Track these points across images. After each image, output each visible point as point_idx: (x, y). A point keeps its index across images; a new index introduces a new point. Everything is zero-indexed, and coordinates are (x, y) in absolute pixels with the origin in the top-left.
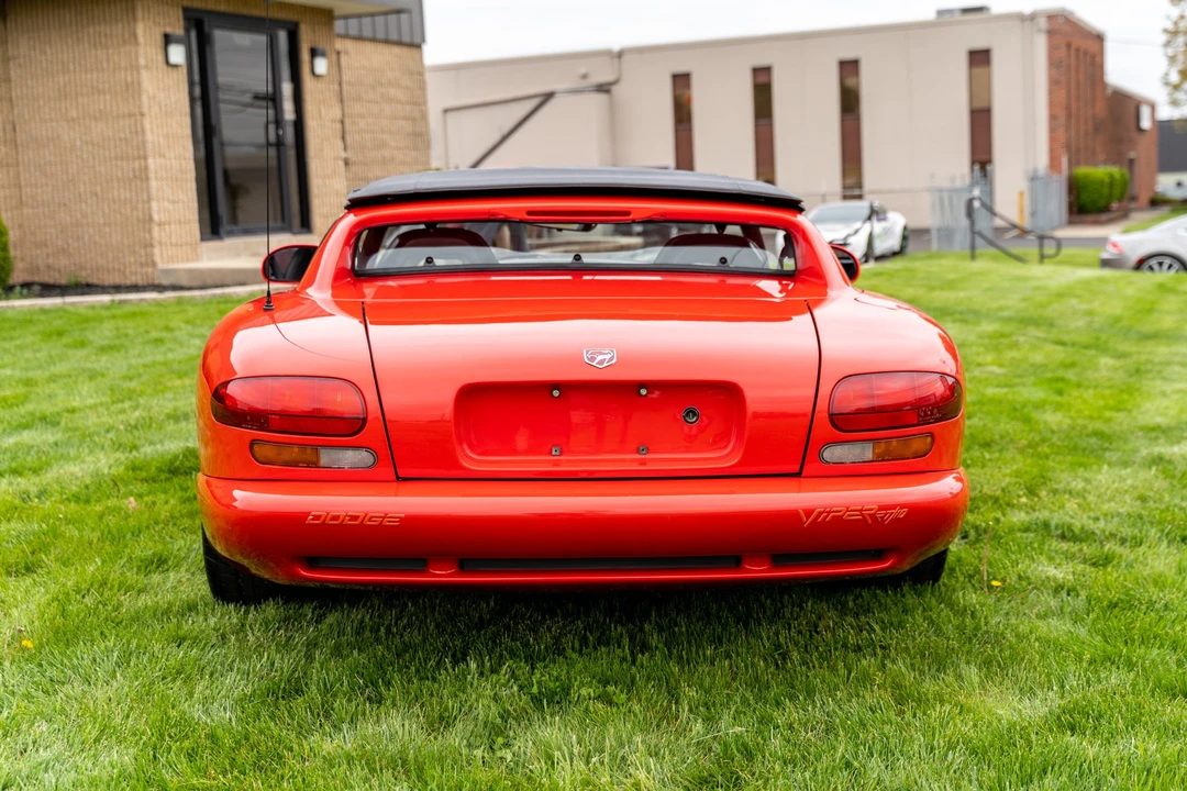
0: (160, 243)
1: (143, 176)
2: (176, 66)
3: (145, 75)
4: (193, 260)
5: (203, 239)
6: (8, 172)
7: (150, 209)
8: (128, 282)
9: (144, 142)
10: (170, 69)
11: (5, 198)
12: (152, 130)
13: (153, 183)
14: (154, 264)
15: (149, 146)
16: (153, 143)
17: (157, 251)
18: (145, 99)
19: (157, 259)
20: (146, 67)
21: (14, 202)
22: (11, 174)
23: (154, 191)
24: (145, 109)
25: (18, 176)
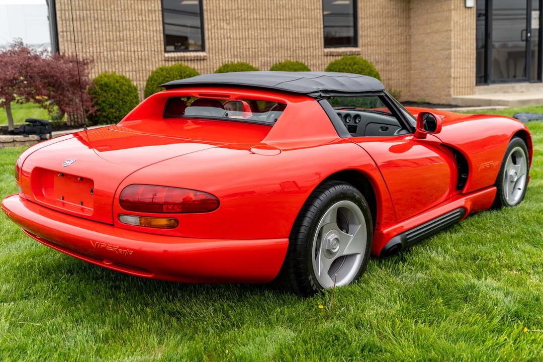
0: (454, 86)
1: (449, 57)
2: (471, 8)
3: (453, 12)
4: (470, 94)
5: (476, 85)
6: (406, 56)
7: (451, 71)
8: (441, 103)
9: (451, 42)
10: (467, 9)
11: (404, 66)
12: (454, 37)
13: (453, 60)
14: (450, 95)
15: (453, 44)
16: (454, 42)
17: (452, 90)
18: (452, 23)
19: (452, 93)
20: (454, 9)
21: (408, 68)
22: (408, 56)
23: (453, 64)
24: (452, 28)
25: (410, 58)
